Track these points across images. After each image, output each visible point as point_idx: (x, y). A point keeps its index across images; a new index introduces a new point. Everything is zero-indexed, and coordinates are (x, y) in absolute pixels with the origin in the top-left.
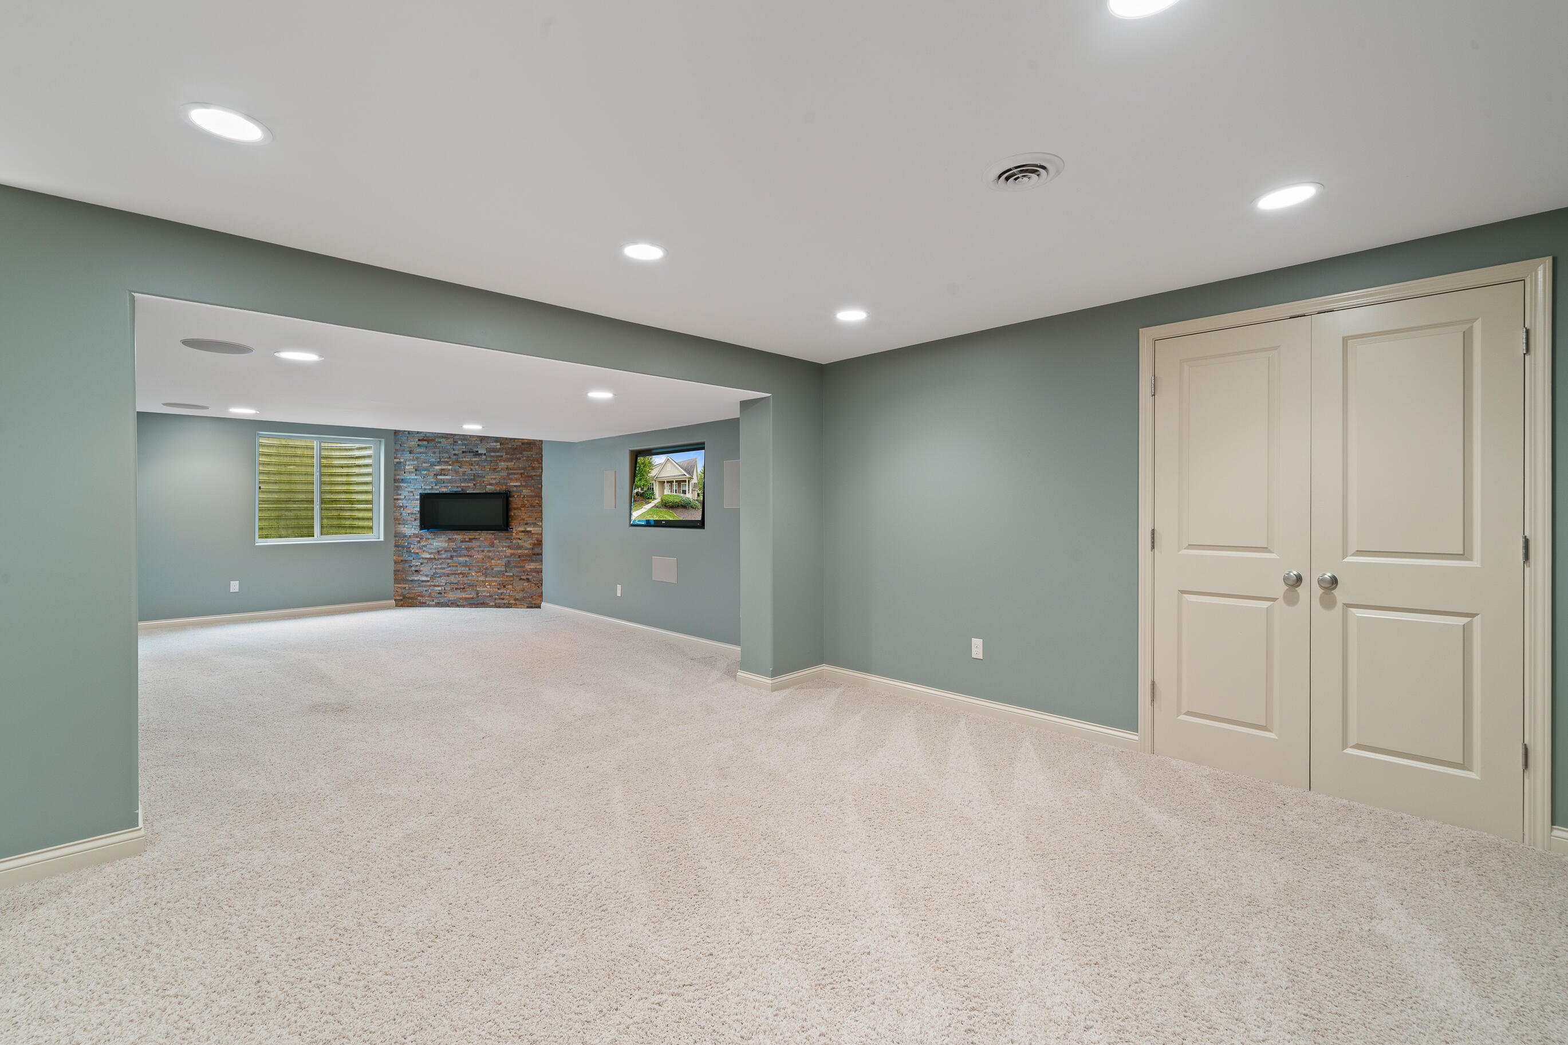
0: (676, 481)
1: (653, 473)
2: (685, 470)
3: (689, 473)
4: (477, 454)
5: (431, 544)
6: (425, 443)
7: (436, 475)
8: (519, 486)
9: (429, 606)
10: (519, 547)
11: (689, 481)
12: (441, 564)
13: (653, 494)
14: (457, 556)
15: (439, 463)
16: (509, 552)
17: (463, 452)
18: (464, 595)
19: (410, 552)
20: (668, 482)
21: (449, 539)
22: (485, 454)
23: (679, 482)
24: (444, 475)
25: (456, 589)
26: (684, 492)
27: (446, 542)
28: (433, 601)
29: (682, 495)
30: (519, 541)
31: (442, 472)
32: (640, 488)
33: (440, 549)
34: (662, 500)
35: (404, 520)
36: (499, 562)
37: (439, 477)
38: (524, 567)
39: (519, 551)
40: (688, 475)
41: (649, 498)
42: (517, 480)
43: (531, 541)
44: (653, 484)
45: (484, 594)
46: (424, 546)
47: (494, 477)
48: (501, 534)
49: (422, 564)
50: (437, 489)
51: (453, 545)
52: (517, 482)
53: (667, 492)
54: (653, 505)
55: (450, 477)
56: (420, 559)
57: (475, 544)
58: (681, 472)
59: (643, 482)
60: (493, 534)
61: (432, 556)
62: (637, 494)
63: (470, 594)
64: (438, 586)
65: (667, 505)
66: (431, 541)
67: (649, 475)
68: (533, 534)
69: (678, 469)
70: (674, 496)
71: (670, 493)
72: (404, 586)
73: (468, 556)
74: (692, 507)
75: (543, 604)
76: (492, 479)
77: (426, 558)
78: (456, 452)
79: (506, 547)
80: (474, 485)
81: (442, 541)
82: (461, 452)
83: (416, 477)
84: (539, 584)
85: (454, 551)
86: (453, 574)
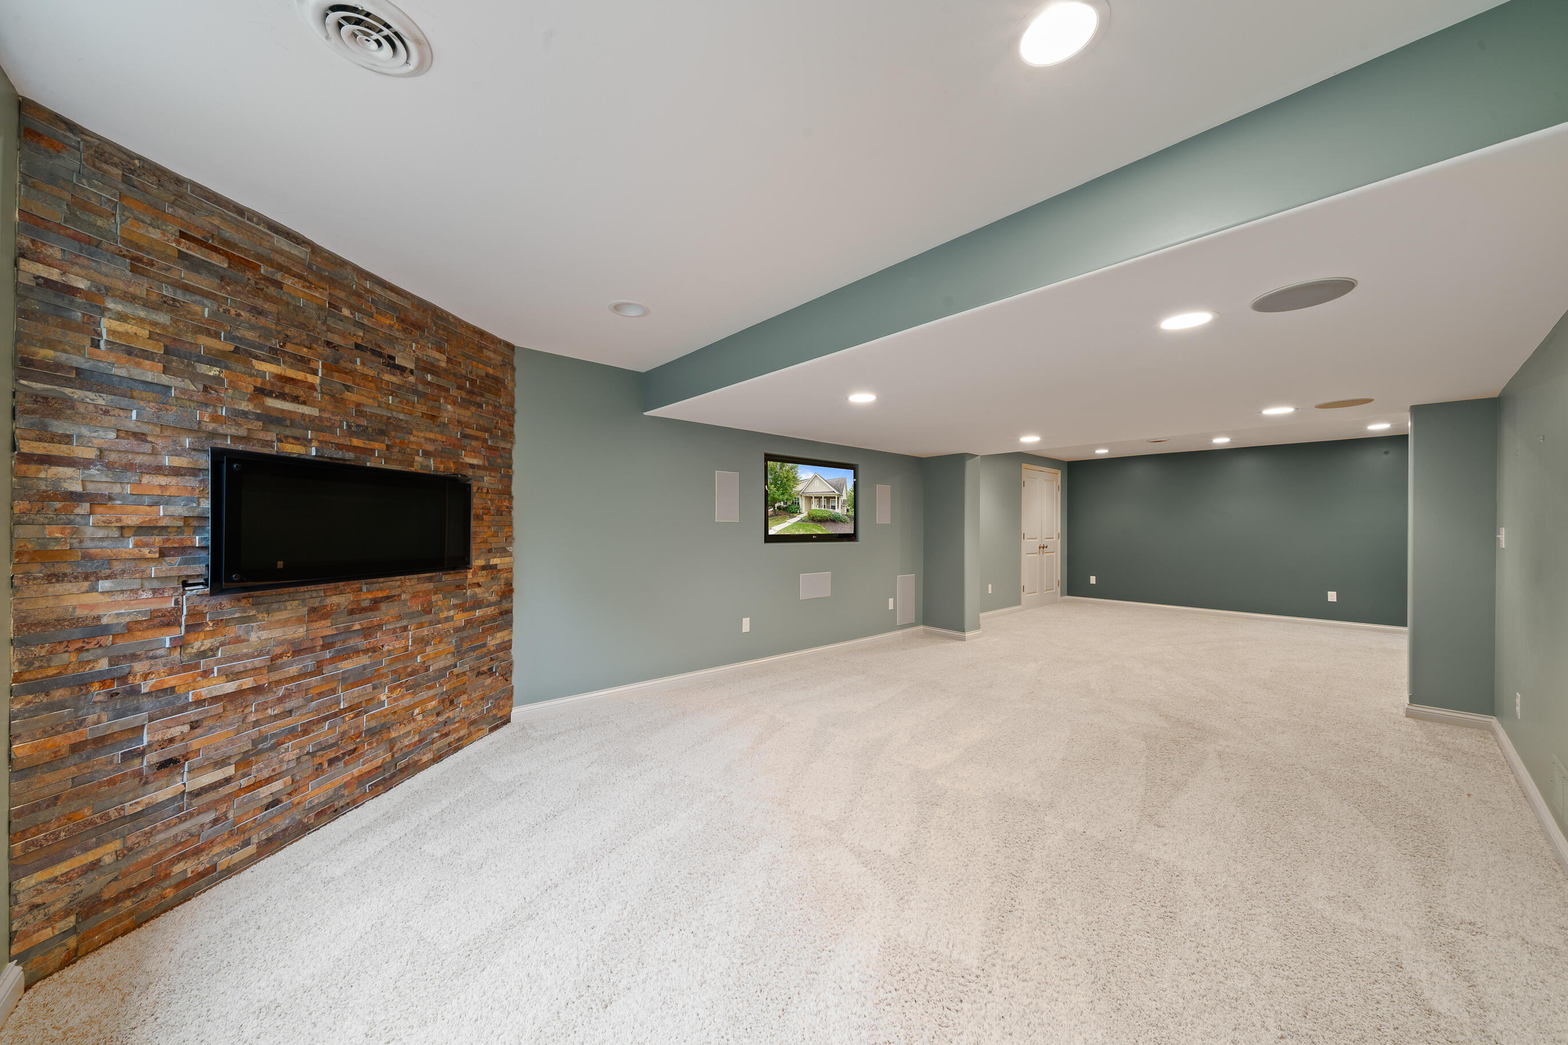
0: (825, 497)
1: (799, 488)
2: (834, 487)
3: (838, 491)
4: (390, 363)
5: (238, 640)
6: (219, 262)
7: (261, 392)
8: (479, 467)
9: (231, 871)
10: (478, 604)
11: (838, 498)
12: (281, 700)
13: (798, 508)
14: (333, 660)
15: (274, 355)
16: (460, 618)
17: (358, 346)
18: (356, 770)
19: (134, 691)
20: (815, 498)
21: (313, 610)
22: (412, 372)
23: (828, 498)
24: (295, 399)
25: (331, 762)
26: (833, 507)
27: (299, 621)
28: (246, 843)
29: (831, 510)
30: (477, 590)
31: (282, 388)
32: (782, 503)
33: (278, 650)
34: (809, 515)
35: (87, 557)
36: (441, 647)
37: (271, 402)
38: (484, 645)
39: (478, 613)
40: (837, 493)
41: (793, 512)
42: (475, 452)
43: (495, 588)
44: (798, 499)
45: (406, 742)
46: (202, 654)
47: (432, 436)
48: (447, 578)
49: (194, 725)
50: (269, 444)
51: (324, 628)
52: (475, 457)
53: (814, 506)
54: (799, 519)
55: (314, 412)
56: (184, 708)
57: (387, 612)
58: (830, 489)
59: (786, 497)
60: (430, 580)
61: (248, 683)
62: (779, 508)
63: (375, 757)
64: (269, 780)
65: (813, 519)
66: (235, 631)
67: (794, 489)
68: (500, 571)
69: (827, 486)
70: (822, 511)
71: (818, 508)
72: (90, 857)
73: (366, 651)
74: (841, 521)
75: (516, 712)
76: (426, 439)
77: (216, 699)
78: (336, 339)
79: (455, 606)
80: (388, 447)
81: (285, 623)
82: (351, 344)
83: (165, 379)
84: (507, 674)
85: (325, 647)
86: (326, 718)
